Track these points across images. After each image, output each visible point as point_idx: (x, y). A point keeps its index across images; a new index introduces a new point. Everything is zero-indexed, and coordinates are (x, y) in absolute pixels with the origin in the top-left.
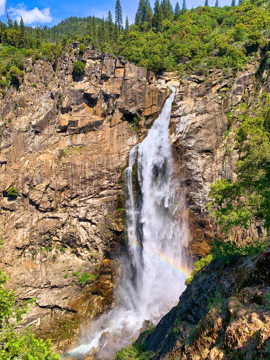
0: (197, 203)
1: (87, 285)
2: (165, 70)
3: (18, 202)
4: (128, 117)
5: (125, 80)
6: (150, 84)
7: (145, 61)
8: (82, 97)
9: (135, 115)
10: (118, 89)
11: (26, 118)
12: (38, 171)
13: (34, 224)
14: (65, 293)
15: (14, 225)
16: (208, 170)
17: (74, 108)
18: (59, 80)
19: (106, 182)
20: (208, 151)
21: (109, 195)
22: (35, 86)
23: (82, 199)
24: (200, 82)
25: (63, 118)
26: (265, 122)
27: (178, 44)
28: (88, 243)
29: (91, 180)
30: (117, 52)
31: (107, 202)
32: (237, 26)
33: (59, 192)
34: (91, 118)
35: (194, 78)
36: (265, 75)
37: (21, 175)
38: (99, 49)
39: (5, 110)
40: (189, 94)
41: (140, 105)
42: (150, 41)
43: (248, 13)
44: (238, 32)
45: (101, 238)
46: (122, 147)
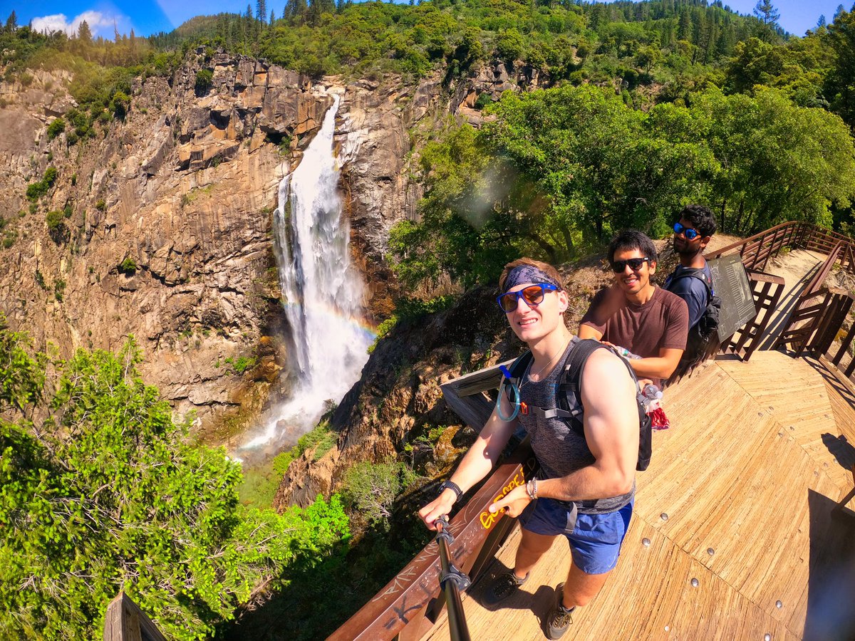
0: (376, 249)
1: (247, 372)
2: (324, 73)
3: (138, 277)
4: (275, 137)
5: (268, 88)
6: (304, 91)
7: (296, 63)
8: (208, 116)
9: (284, 134)
10: (259, 101)
11: (135, 157)
12: (157, 231)
13: (162, 305)
14: (219, 385)
15: (139, 309)
16: (388, 204)
17: (198, 133)
18: (176, 99)
19: (248, 233)
20: (386, 179)
21: (255, 250)
22: (145, 112)
23: (219, 261)
24: (372, 89)
25: (183, 149)
26: (451, 150)
27: (342, 42)
28: (236, 320)
29: (227, 232)
30: (258, 53)
31: (253, 261)
32: (417, 26)
33: (187, 256)
34: (222, 144)
35: (364, 84)
36: (452, 86)
37: (135, 240)
38: (232, 52)
39: (108, 152)
40: (358, 104)
41: (291, 119)
42: (303, 38)
43: (429, 14)
44: (419, 33)
45: (253, 310)
46: (267, 179)
